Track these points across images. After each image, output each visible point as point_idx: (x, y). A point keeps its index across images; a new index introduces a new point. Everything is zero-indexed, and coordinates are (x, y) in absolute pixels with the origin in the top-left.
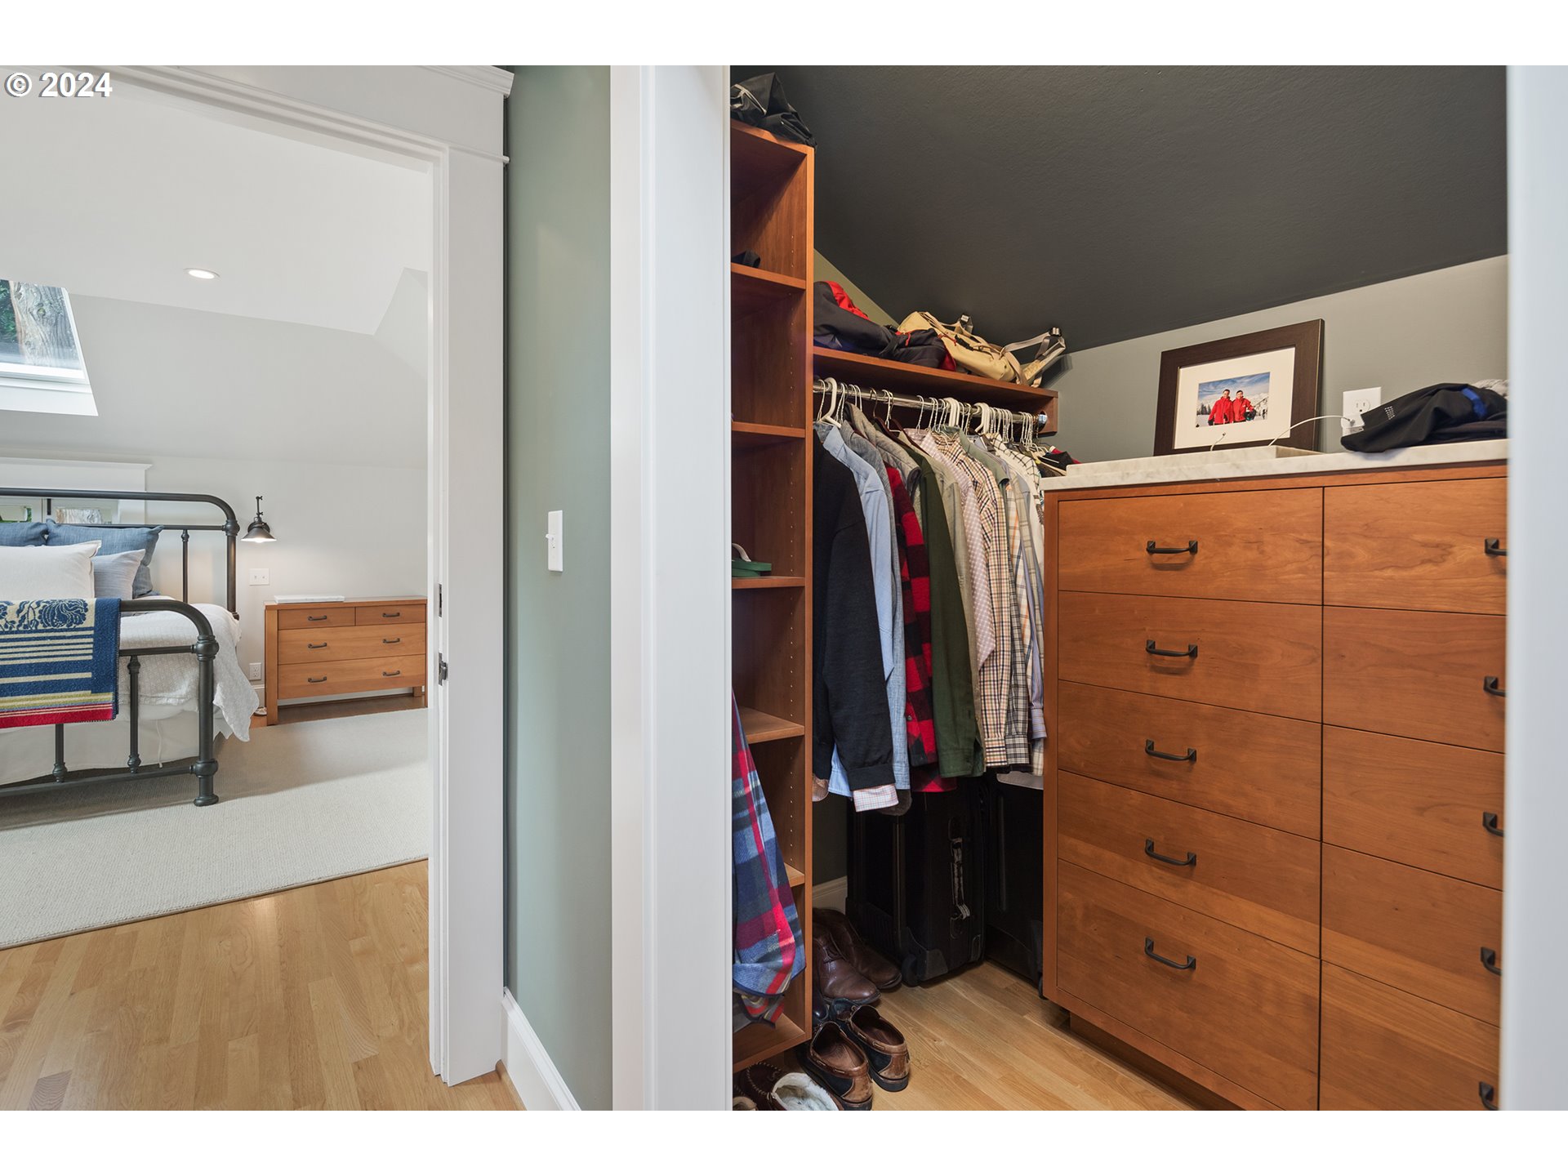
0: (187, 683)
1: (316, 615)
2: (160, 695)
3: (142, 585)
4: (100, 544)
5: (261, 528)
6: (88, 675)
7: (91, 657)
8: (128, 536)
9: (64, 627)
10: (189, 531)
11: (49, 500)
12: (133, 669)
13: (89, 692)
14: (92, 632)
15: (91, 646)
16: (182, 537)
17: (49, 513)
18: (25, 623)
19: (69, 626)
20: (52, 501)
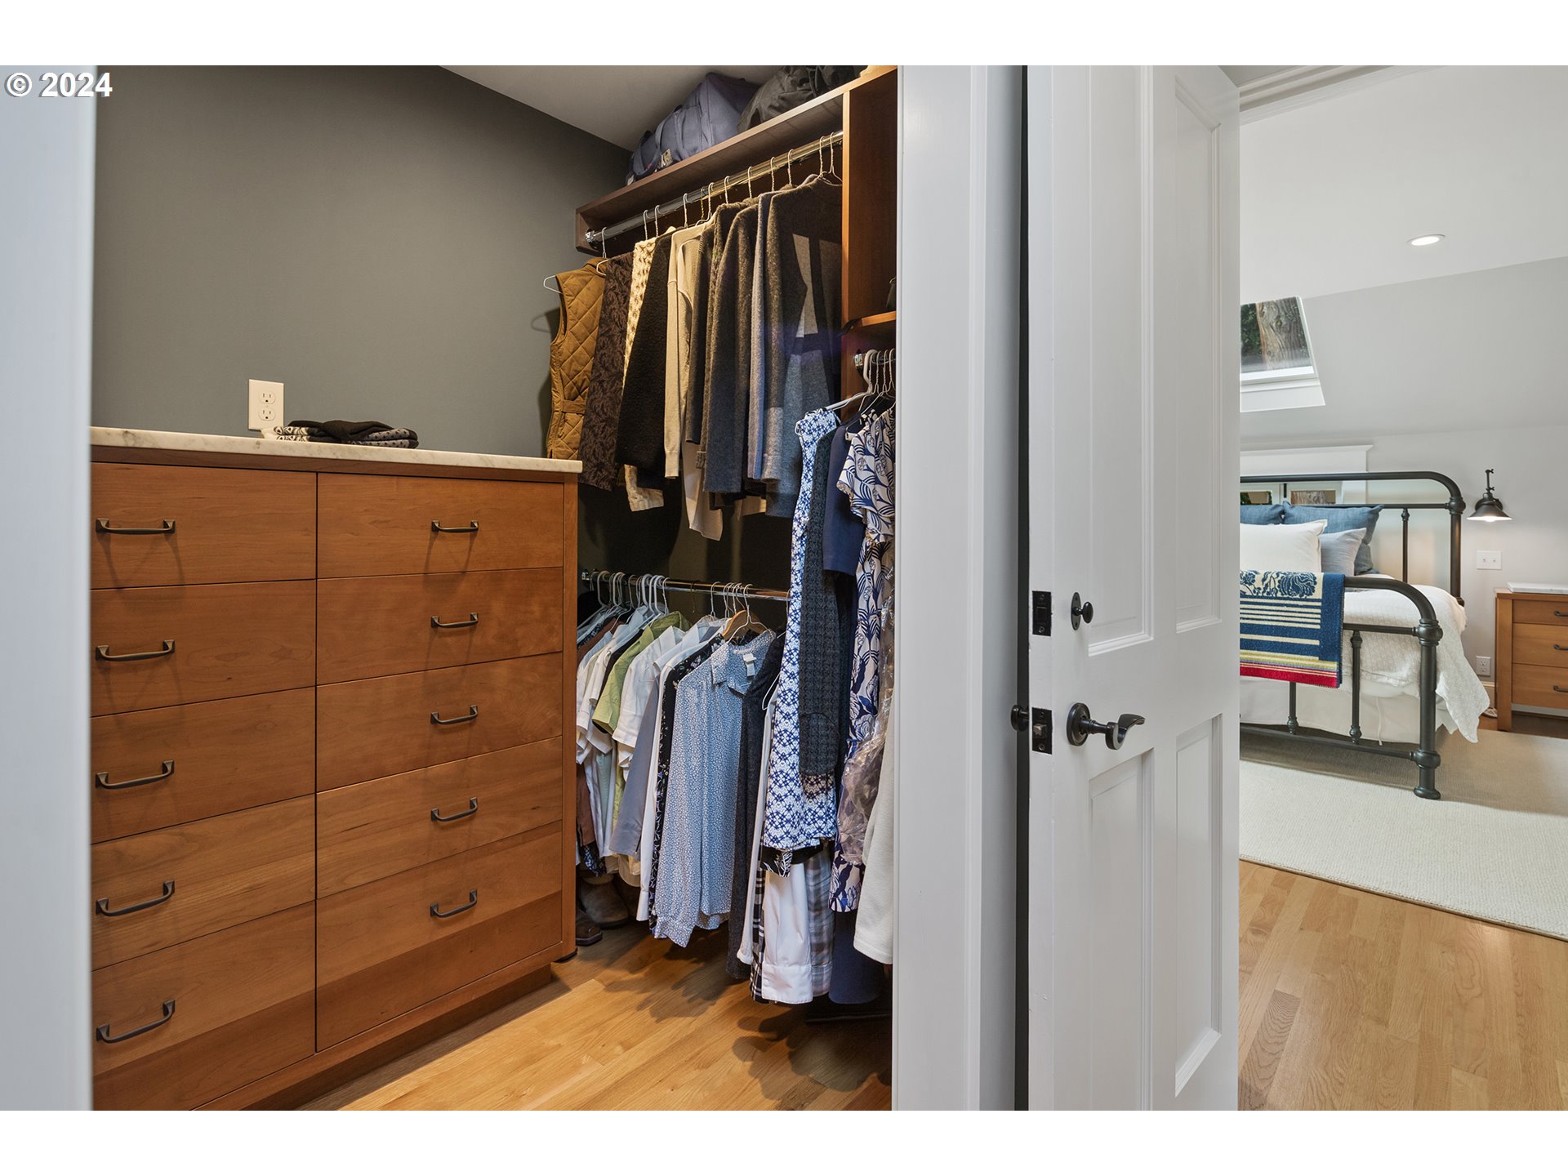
0: (1408, 665)
1: (1564, 610)
2: (1381, 673)
3: (1363, 563)
4: (1326, 523)
5: (1491, 505)
6: (1316, 643)
7: (1318, 627)
8: (1350, 516)
9: (1298, 596)
10: (1409, 510)
11: (1285, 485)
12: (1356, 643)
13: (1318, 658)
14: (1320, 604)
15: (1319, 616)
16: (1402, 516)
17: (1285, 496)
18: (1268, 590)
19: (1300, 596)
20: (1288, 486)
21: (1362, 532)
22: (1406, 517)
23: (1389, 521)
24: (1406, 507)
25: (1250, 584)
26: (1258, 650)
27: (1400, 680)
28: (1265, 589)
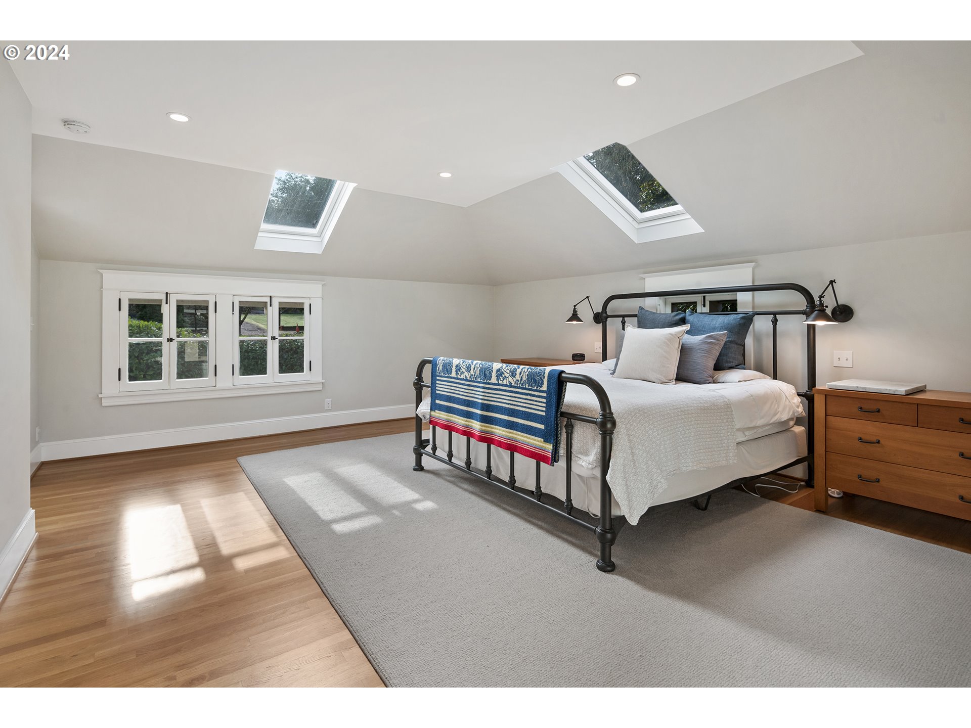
0: (595, 451)
1: (866, 406)
2: (579, 456)
4: (689, 327)
5: (843, 314)
6: (542, 427)
7: (544, 414)
8: (726, 321)
9: (535, 388)
10: (777, 315)
11: (704, 297)
12: (570, 428)
13: (543, 440)
14: (545, 395)
15: (544, 405)
16: (772, 321)
17: (704, 306)
18: (522, 382)
19: (537, 388)
20: (706, 298)
21: (723, 334)
22: (775, 322)
23: (762, 324)
24: (775, 314)
25: (514, 377)
26: (516, 431)
27: (589, 464)
28: (521, 381)
